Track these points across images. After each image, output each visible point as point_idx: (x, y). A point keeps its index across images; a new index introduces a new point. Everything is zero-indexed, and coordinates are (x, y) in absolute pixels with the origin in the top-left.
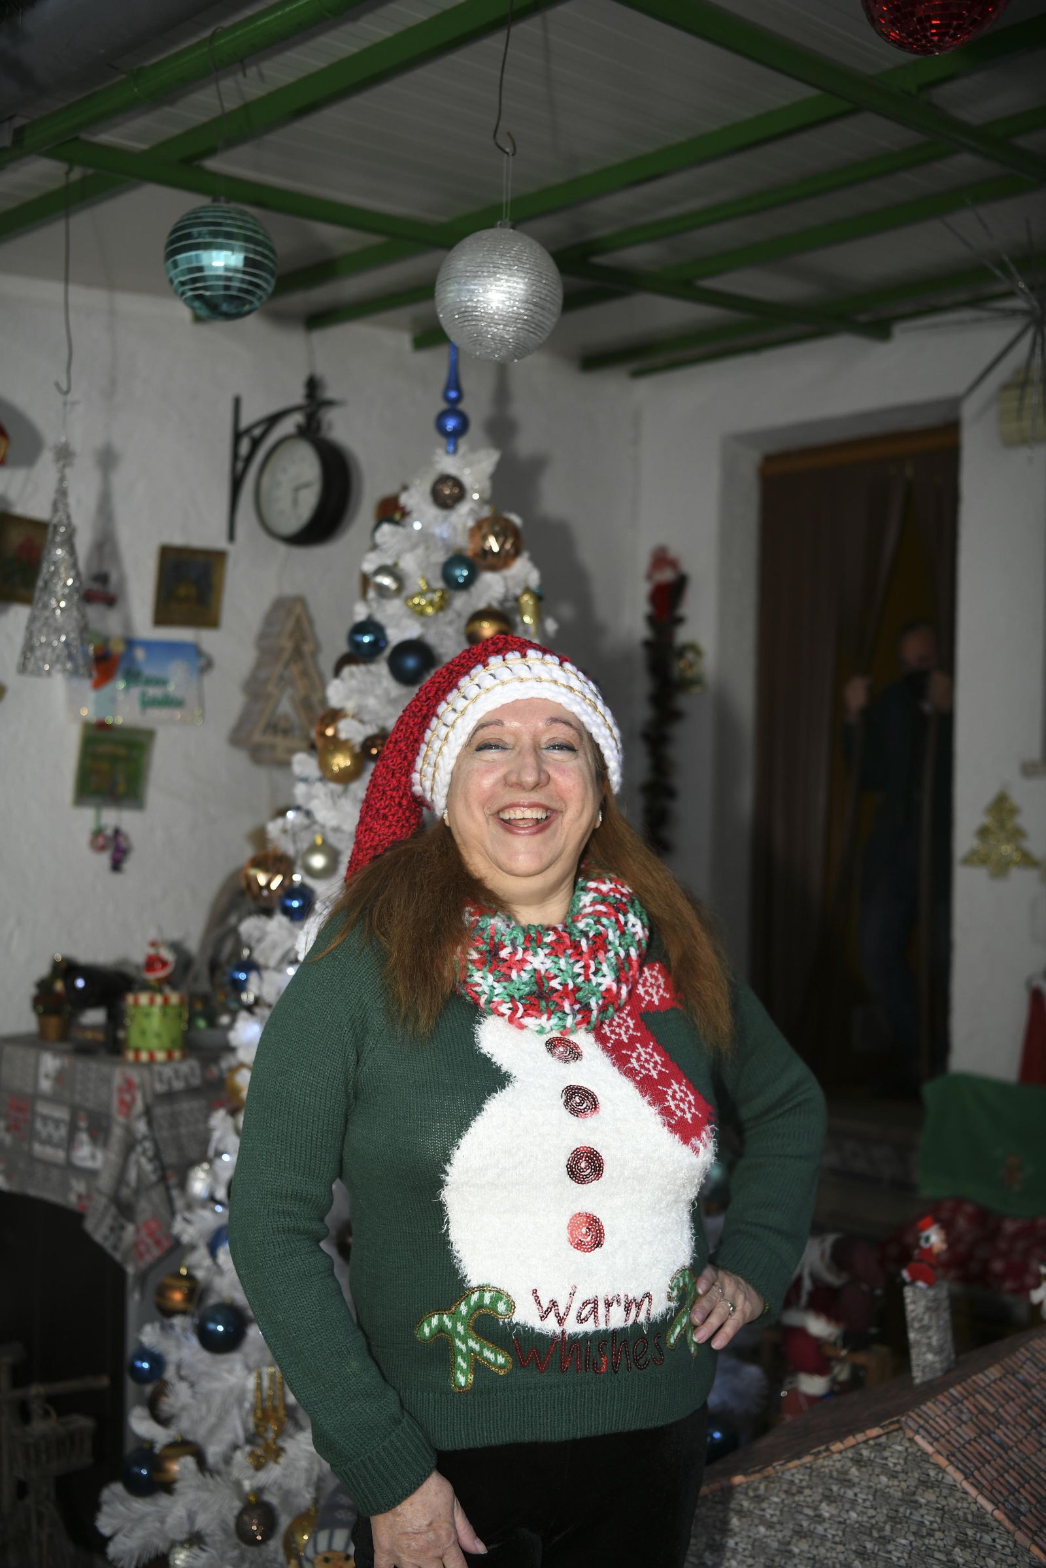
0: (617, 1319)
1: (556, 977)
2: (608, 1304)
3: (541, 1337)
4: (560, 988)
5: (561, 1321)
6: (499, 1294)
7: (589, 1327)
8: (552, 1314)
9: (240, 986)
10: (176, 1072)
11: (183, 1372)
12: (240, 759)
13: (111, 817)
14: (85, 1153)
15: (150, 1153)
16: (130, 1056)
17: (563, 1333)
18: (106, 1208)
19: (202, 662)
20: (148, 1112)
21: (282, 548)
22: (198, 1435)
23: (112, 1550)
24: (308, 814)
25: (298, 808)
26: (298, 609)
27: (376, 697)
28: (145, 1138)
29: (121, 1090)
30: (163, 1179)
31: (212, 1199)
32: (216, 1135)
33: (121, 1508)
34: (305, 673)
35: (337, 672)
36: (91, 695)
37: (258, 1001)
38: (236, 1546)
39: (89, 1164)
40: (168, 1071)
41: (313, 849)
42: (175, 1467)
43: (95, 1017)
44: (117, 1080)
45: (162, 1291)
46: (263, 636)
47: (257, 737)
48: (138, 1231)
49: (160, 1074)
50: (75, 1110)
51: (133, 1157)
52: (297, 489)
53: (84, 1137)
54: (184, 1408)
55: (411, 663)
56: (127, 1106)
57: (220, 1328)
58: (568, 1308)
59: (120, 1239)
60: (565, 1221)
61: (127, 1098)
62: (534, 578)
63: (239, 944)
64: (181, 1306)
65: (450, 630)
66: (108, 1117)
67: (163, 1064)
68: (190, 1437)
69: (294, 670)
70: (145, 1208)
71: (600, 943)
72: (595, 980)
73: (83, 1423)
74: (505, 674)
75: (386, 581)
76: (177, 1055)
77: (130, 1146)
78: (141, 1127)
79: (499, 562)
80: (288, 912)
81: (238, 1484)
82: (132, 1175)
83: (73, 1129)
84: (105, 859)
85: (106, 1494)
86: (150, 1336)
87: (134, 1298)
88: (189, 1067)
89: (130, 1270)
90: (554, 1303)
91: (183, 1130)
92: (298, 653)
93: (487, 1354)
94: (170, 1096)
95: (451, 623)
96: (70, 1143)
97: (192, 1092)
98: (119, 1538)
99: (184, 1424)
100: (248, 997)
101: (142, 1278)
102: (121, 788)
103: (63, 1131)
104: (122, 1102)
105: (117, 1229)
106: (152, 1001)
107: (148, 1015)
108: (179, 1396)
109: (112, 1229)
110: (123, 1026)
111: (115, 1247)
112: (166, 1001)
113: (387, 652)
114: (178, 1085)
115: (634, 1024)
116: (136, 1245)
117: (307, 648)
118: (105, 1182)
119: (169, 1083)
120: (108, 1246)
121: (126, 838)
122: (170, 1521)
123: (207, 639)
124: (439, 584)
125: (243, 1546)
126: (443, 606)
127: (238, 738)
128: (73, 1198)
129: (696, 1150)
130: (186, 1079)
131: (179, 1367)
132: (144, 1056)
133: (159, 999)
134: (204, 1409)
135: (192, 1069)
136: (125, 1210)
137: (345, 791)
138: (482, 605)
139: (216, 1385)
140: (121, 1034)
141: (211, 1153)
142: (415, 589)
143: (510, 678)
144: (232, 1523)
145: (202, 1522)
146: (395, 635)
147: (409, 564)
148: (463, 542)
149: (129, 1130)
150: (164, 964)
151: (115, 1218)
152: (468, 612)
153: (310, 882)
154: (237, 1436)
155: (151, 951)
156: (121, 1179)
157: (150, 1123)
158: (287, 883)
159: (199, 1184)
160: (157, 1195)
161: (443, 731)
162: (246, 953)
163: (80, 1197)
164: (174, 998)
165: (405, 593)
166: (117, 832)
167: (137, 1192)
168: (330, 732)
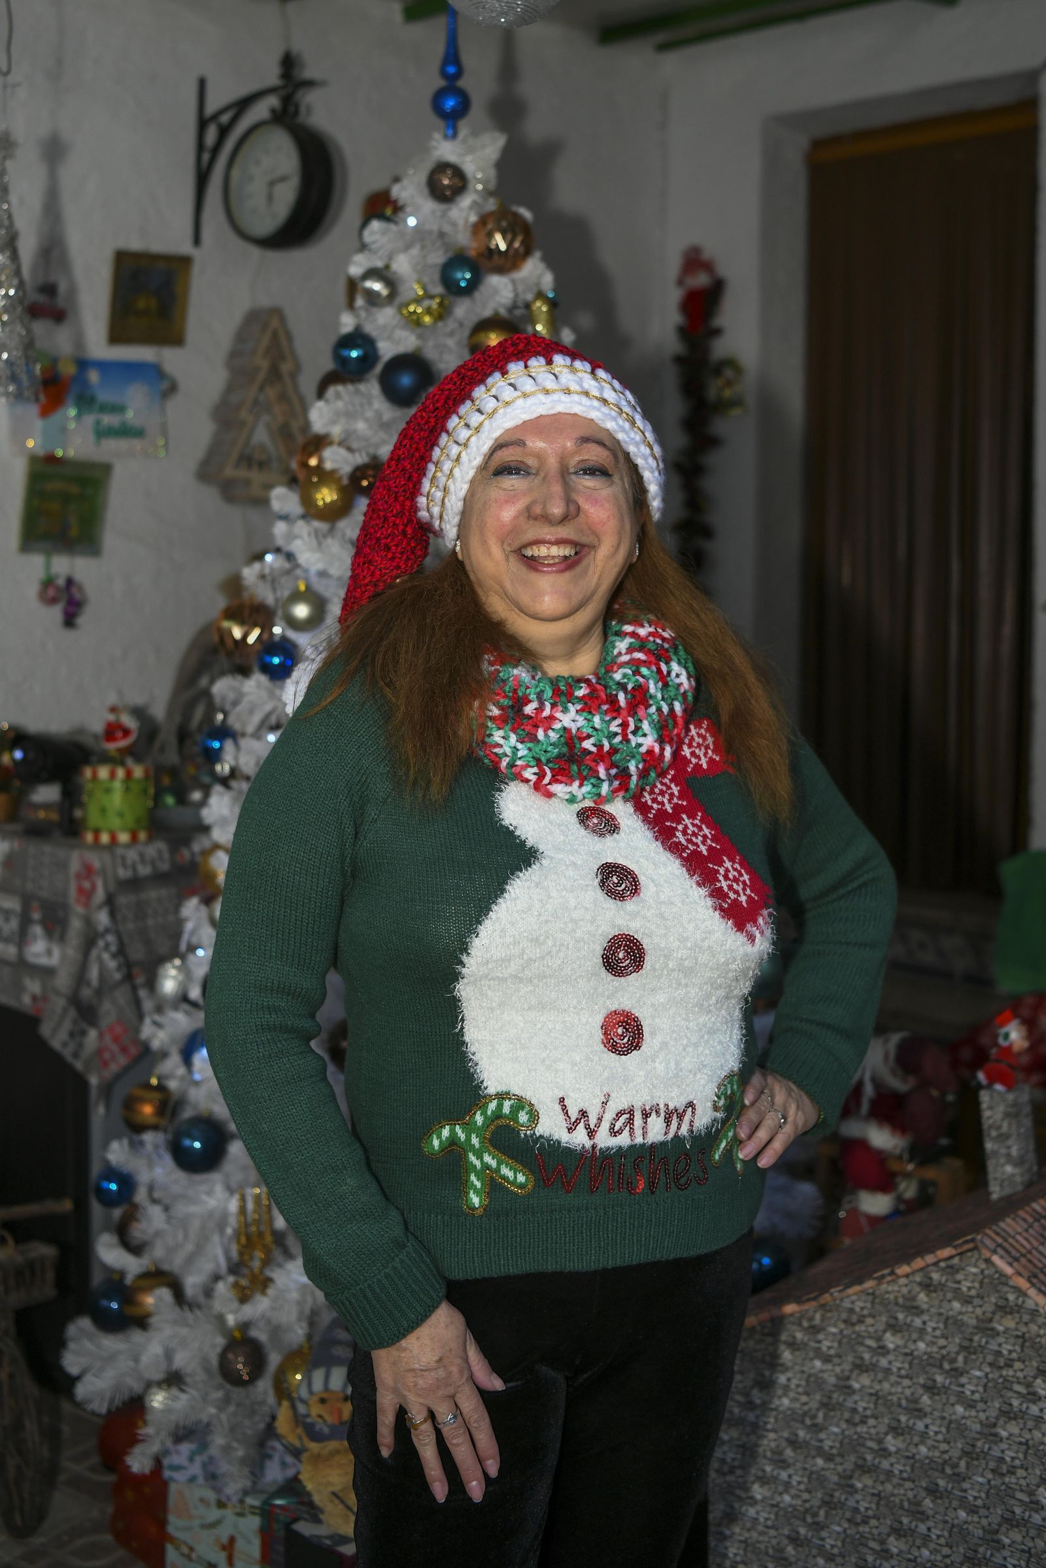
0: (656, 1132)
1: (589, 736)
2: (646, 1115)
3: (568, 1151)
4: (594, 749)
5: (591, 1133)
6: (521, 1103)
7: (623, 1140)
8: (581, 1125)
9: (213, 757)
10: (142, 855)
11: (156, 1195)
12: (210, 496)
13: (62, 565)
14: (39, 949)
15: (113, 948)
16: (89, 837)
17: (594, 1147)
18: (65, 1011)
19: (165, 385)
20: (110, 901)
21: (255, 252)
22: (175, 1264)
23: (81, 1391)
24: (290, 556)
25: (277, 550)
26: (275, 323)
27: (367, 420)
28: (107, 931)
29: (78, 876)
30: (129, 977)
31: (183, 998)
32: (189, 926)
33: (89, 1345)
34: (283, 397)
35: (320, 393)
36: (39, 424)
37: (234, 772)
38: (219, 1387)
39: (44, 961)
40: (132, 855)
41: (296, 597)
42: (149, 1300)
43: (47, 794)
44: (75, 866)
45: (130, 1104)
46: (234, 354)
47: (229, 472)
48: (101, 1036)
49: (123, 858)
50: (27, 901)
51: (94, 953)
52: (272, 184)
53: (38, 930)
54: (158, 1234)
55: (406, 380)
56: (86, 895)
57: (197, 1145)
58: (600, 1119)
59: (80, 1045)
60: (599, 1019)
61: (87, 885)
62: (547, 280)
63: (211, 709)
64: (153, 1120)
65: (451, 342)
66: (65, 907)
67: (127, 846)
68: (166, 1267)
69: (271, 393)
70: (108, 1010)
71: (640, 697)
72: (634, 740)
73: (45, 1251)
74: (528, 385)
75: (377, 286)
76: (142, 836)
77: (90, 940)
78: (103, 918)
79: (507, 263)
80: (267, 669)
81: (221, 1319)
82: (94, 973)
83: (25, 921)
84: (56, 613)
85: (72, 1330)
86: (117, 1153)
87: (99, 1112)
88: (157, 849)
89: (94, 1080)
90: (583, 1114)
91: (150, 922)
92: (275, 374)
93: (506, 1171)
94: (134, 884)
95: (451, 334)
96: (22, 938)
97: (159, 878)
98: (89, 1378)
99: (158, 1251)
100: (223, 768)
101: (107, 1090)
102: (74, 532)
103: (14, 924)
104: (81, 890)
105: (77, 1035)
106: (113, 775)
107: (108, 791)
108: (152, 1220)
109: (72, 1034)
110: (81, 805)
111: (76, 1055)
112: (129, 774)
113: (379, 368)
114: (144, 871)
115: (679, 791)
116: (99, 1052)
117: (285, 368)
118: (63, 981)
119: (134, 867)
120: (67, 1053)
121: (80, 588)
122: (145, 1359)
123: (170, 359)
124: (438, 289)
125: (229, 1387)
126: (443, 313)
127: (206, 472)
128: (27, 1000)
129: (752, 938)
130: (153, 863)
131: (151, 1188)
132: (105, 838)
133: (121, 773)
134: (180, 1236)
135: (160, 852)
136: (86, 1013)
137: (332, 530)
138: (487, 313)
139: (193, 1209)
140: (78, 813)
141: (183, 947)
142: (412, 295)
143: (533, 389)
144: (215, 1361)
145: (181, 1360)
146: (387, 350)
147: (402, 265)
148: (464, 239)
149: (88, 922)
150: (126, 732)
151: (75, 1022)
152: (474, 319)
153: (292, 635)
154: (218, 1265)
155: (111, 717)
156: (81, 977)
157: (112, 914)
158: (265, 636)
159: (169, 983)
160: (122, 996)
161: (455, 450)
162: (220, 717)
163: (34, 998)
164: (138, 772)
165: (399, 300)
166: (70, 582)
167: (99, 993)
168: (313, 462)
